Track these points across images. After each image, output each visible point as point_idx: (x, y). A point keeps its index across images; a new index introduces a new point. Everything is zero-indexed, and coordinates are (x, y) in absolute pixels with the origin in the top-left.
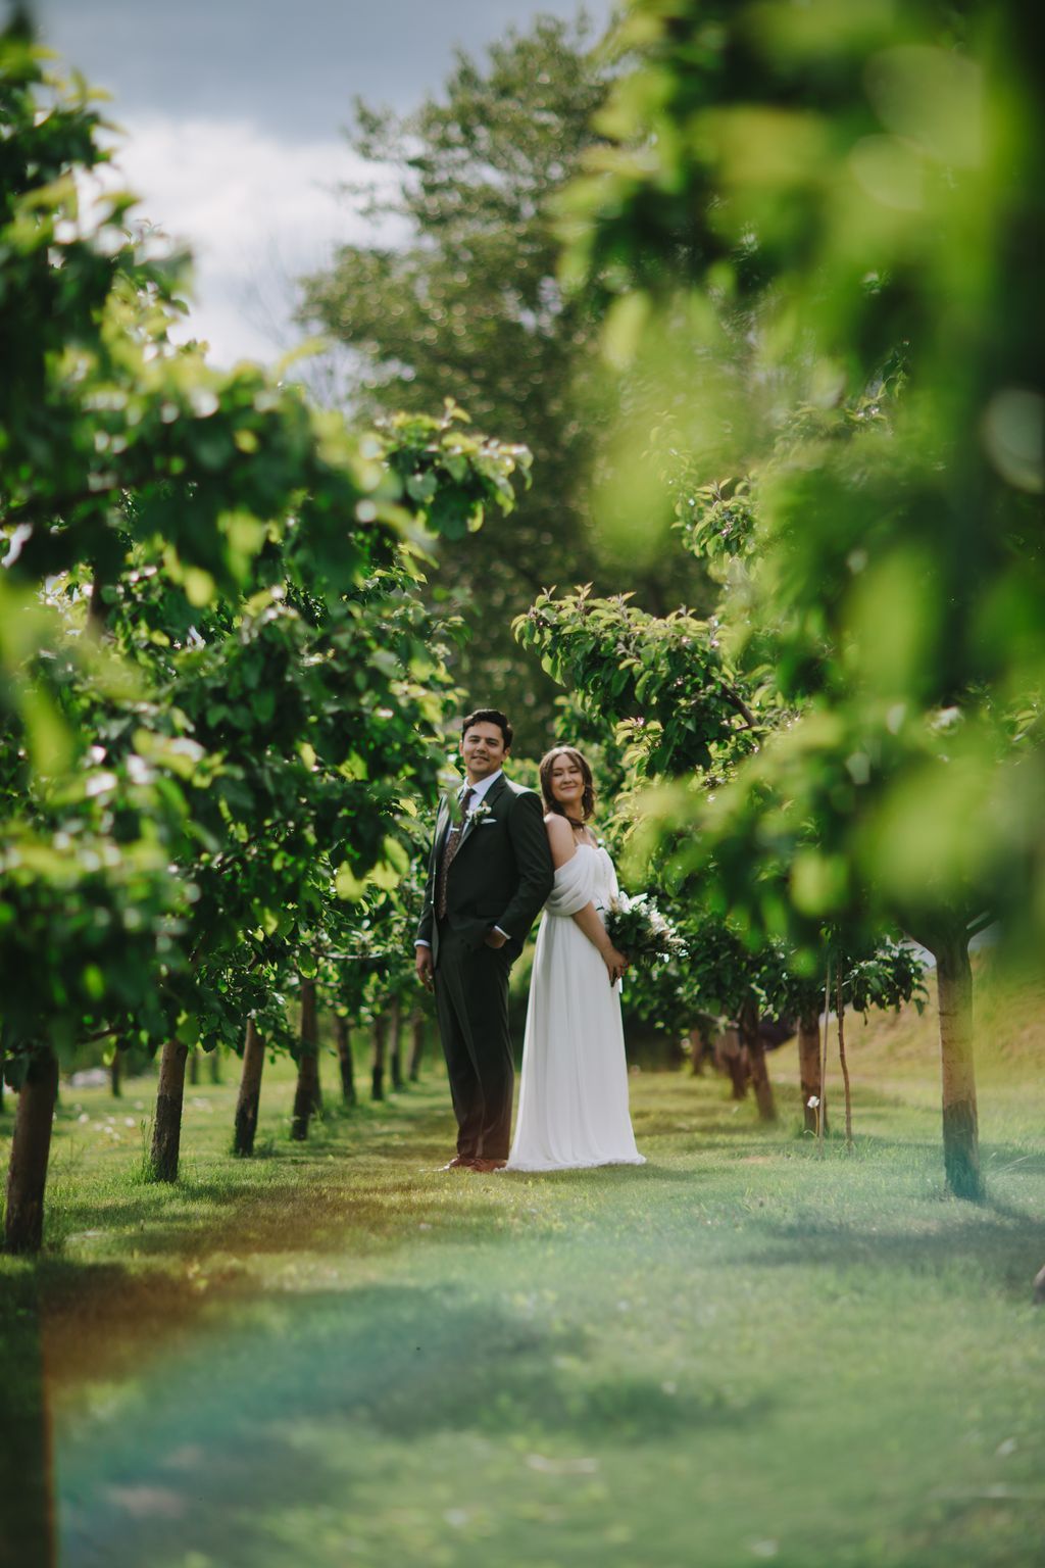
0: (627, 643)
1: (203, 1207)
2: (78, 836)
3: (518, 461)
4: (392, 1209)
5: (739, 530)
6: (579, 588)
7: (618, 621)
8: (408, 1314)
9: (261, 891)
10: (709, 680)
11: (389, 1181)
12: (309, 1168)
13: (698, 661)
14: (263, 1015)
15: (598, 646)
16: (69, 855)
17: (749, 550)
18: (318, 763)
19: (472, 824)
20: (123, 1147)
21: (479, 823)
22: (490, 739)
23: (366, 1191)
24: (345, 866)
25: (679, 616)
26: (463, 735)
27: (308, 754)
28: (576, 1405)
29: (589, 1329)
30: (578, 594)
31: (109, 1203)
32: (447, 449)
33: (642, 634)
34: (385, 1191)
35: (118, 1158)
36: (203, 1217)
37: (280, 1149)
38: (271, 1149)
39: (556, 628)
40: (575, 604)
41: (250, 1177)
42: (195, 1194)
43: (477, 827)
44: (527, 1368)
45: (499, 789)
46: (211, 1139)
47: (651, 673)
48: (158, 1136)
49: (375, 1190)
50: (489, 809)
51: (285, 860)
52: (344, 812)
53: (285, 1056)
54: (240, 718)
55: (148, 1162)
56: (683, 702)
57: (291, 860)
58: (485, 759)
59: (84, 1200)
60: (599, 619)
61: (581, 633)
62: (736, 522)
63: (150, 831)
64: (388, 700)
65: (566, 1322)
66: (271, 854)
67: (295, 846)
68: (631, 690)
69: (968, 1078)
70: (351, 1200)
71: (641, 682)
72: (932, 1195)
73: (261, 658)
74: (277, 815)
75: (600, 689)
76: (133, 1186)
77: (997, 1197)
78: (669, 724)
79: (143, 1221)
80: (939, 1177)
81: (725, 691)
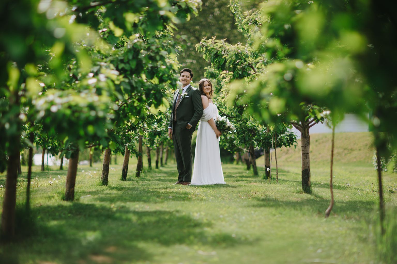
0: (225, 51)
1: (115, 192)
2: (86, 94)
3: (198, 4)
4: (162, 193)
5: (253, 24)
6: (213, 37)
7: (222, 46)
8: (167, 217)
9: (131, 111)
10: (245, 61)
11: (161, 186)
13: (242, 56)
15: (217, 52)
16: (84, 98)
18: (146, 80)
19: (183, 97)
20: (93, 178)
21: (184, 97)
22: (187, 76)
23: (156, 189)
24: (153, 105)
25: (238, 45)
26: (180, 75)
27: (144, 77)
28: (210, 239)
29: (213, 222)
30: (212, 39)
31: (90, 190)
33: (228, 49)
35: (92, 180)
36: (115, 194)
37: (133, 179)
38: (130, 179)
39: (207, 47)
40: (212, 41)
41: (126, 185)
42: (113, 189)
43: (184, 98)
44: (197, 230)
45: (189, 89)
47: (230, 59)
48: (103, 174)
49: (158, 188)
50: (187, 94)
51: (137, 103)
52: (152, 92)
53: (134, 156)
54: (127, 67)
55: (100, 180)
56: (238, 67)
57: (139, 103)
58: (186, 81)
59: (84, 189)
60: (217, 45)
61: (213, 48)
62: (253, 22)
63: (105, 93)
64: (165, 63)
65: (207, 220)
66: (134, 102)
67: (140, 100)
68: (225, 63)
69: (308, 163)
70: (152, 190)
71: (228, 61)
72: (298, 192)
73: (133, 52)
74: (136, 92)
75: (217, 63)
76: (96, 186)
77: (315, 193)
78: (235, 73)
79: (99, 194)
80: (300, 188)
81: (249, 64)
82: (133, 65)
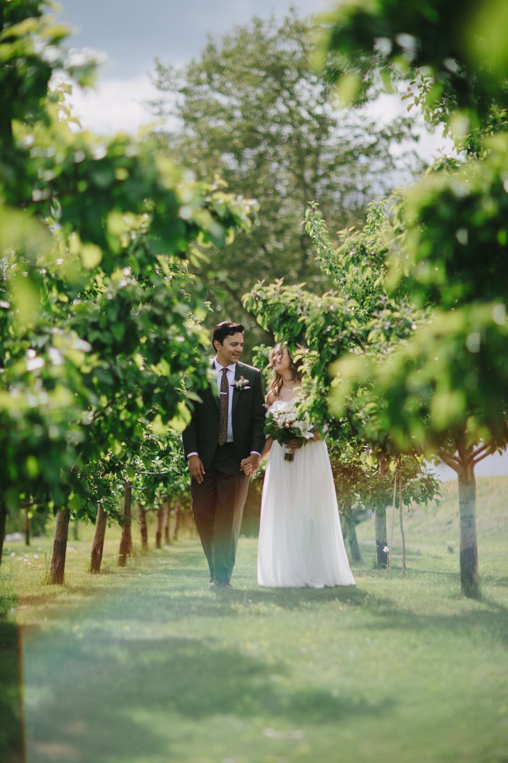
0: (302, 308)
1: (78, 597)
3: (251, 208)
4: (175, 599)
5: (359, 253)
6: (277, 280)
7: (297, 298)
9: (113, 430)
10: (344, 328)
11: (172, 585)
12: (130, 579)
13: (338, 318)
14: (107, 502)
15: (287, 310)
17: (363, 264)
18: (144, 366)
20: (33, 569)
23: (161, 590)
24: (158, 418)
25: (329, 295)
27: (139, 359)
29: (288, 661)
30: (276, 283)
31: (29, 594)
32: (217, 200)
33: (310, 304)
34: (170, 590)
35: (31, 573)
36: (78, 602)
37: (114, 570)
38: (109, 570)
39: (265, 301)
40: (275, 289)
41: (101, 583)
42: (73, 591)
46: (77, 566)
47: (314, 324)
48: (54, 561)
49: (166, 590)
51: (126, 414)
52: (157, 391)
53: (115, 524)
54: (106, 338)
55: (48, 574)
56: (330, 340)
57: (129, 415)
59: (16, 592)
60: (286, 296)
61: (278, 303)
62: (357, 249)
64: (183, 330)
65: (275, 658)
66: (119, 412)
67: (132, 407)
68: (303, 334)
69: (473, 536)
70: (154, 594)
71: (309, 329)
72: (454, 597)
73: (117, 306)
74: (122, 392)
75: (287, 332)
76: (41, 586)
77: (487, 598)
78: (323, 352)
79: (47, 603)
80: (457, 587)
81: (352, 334)
82: (119, 333)
